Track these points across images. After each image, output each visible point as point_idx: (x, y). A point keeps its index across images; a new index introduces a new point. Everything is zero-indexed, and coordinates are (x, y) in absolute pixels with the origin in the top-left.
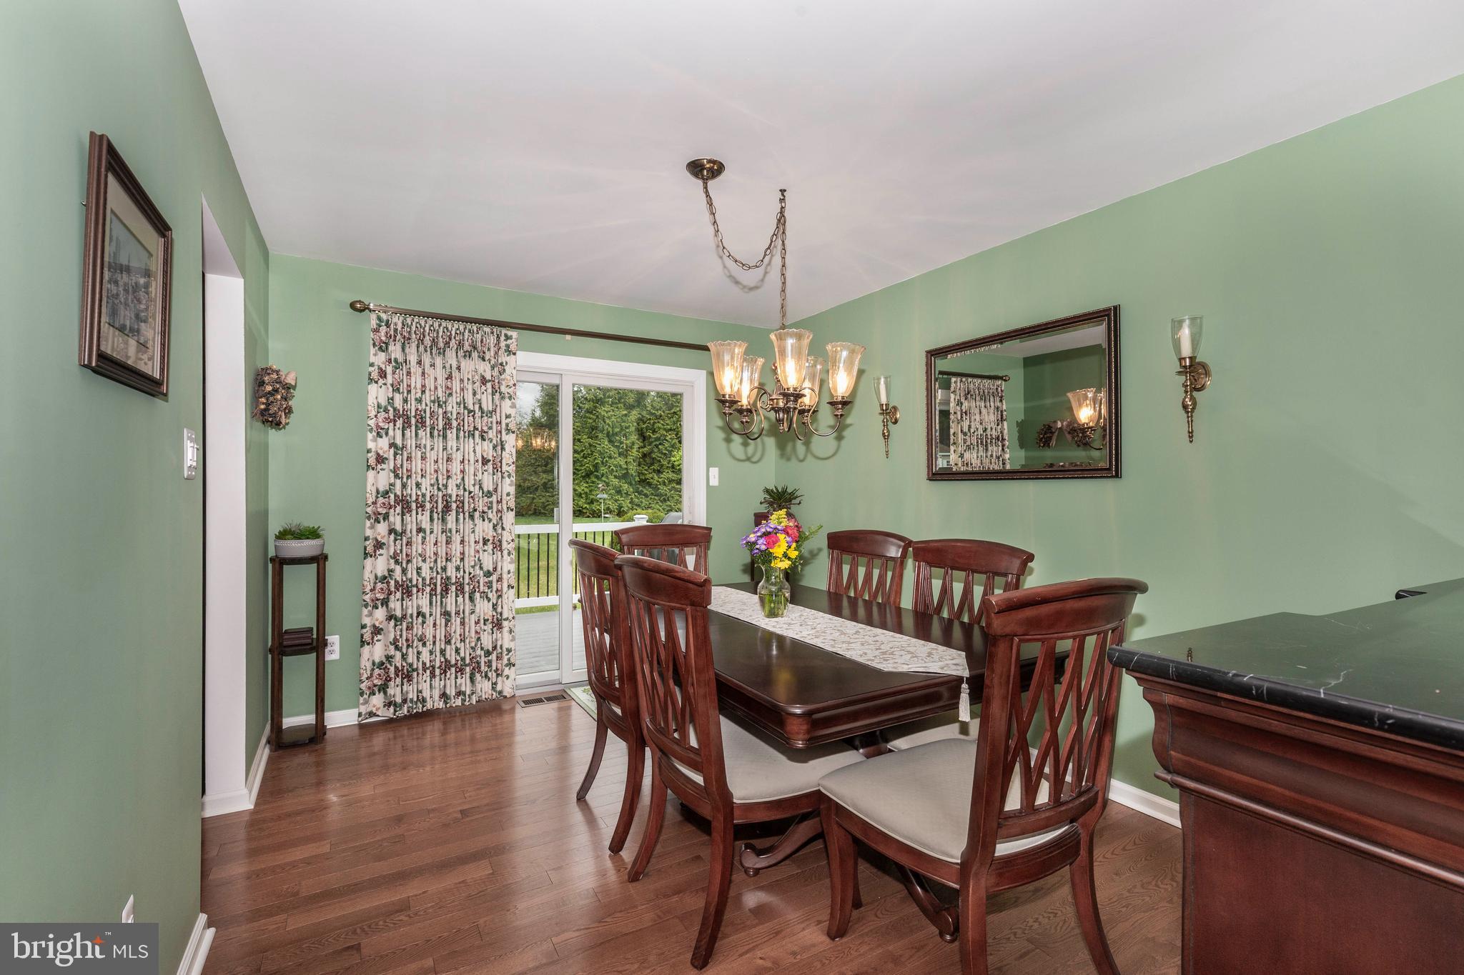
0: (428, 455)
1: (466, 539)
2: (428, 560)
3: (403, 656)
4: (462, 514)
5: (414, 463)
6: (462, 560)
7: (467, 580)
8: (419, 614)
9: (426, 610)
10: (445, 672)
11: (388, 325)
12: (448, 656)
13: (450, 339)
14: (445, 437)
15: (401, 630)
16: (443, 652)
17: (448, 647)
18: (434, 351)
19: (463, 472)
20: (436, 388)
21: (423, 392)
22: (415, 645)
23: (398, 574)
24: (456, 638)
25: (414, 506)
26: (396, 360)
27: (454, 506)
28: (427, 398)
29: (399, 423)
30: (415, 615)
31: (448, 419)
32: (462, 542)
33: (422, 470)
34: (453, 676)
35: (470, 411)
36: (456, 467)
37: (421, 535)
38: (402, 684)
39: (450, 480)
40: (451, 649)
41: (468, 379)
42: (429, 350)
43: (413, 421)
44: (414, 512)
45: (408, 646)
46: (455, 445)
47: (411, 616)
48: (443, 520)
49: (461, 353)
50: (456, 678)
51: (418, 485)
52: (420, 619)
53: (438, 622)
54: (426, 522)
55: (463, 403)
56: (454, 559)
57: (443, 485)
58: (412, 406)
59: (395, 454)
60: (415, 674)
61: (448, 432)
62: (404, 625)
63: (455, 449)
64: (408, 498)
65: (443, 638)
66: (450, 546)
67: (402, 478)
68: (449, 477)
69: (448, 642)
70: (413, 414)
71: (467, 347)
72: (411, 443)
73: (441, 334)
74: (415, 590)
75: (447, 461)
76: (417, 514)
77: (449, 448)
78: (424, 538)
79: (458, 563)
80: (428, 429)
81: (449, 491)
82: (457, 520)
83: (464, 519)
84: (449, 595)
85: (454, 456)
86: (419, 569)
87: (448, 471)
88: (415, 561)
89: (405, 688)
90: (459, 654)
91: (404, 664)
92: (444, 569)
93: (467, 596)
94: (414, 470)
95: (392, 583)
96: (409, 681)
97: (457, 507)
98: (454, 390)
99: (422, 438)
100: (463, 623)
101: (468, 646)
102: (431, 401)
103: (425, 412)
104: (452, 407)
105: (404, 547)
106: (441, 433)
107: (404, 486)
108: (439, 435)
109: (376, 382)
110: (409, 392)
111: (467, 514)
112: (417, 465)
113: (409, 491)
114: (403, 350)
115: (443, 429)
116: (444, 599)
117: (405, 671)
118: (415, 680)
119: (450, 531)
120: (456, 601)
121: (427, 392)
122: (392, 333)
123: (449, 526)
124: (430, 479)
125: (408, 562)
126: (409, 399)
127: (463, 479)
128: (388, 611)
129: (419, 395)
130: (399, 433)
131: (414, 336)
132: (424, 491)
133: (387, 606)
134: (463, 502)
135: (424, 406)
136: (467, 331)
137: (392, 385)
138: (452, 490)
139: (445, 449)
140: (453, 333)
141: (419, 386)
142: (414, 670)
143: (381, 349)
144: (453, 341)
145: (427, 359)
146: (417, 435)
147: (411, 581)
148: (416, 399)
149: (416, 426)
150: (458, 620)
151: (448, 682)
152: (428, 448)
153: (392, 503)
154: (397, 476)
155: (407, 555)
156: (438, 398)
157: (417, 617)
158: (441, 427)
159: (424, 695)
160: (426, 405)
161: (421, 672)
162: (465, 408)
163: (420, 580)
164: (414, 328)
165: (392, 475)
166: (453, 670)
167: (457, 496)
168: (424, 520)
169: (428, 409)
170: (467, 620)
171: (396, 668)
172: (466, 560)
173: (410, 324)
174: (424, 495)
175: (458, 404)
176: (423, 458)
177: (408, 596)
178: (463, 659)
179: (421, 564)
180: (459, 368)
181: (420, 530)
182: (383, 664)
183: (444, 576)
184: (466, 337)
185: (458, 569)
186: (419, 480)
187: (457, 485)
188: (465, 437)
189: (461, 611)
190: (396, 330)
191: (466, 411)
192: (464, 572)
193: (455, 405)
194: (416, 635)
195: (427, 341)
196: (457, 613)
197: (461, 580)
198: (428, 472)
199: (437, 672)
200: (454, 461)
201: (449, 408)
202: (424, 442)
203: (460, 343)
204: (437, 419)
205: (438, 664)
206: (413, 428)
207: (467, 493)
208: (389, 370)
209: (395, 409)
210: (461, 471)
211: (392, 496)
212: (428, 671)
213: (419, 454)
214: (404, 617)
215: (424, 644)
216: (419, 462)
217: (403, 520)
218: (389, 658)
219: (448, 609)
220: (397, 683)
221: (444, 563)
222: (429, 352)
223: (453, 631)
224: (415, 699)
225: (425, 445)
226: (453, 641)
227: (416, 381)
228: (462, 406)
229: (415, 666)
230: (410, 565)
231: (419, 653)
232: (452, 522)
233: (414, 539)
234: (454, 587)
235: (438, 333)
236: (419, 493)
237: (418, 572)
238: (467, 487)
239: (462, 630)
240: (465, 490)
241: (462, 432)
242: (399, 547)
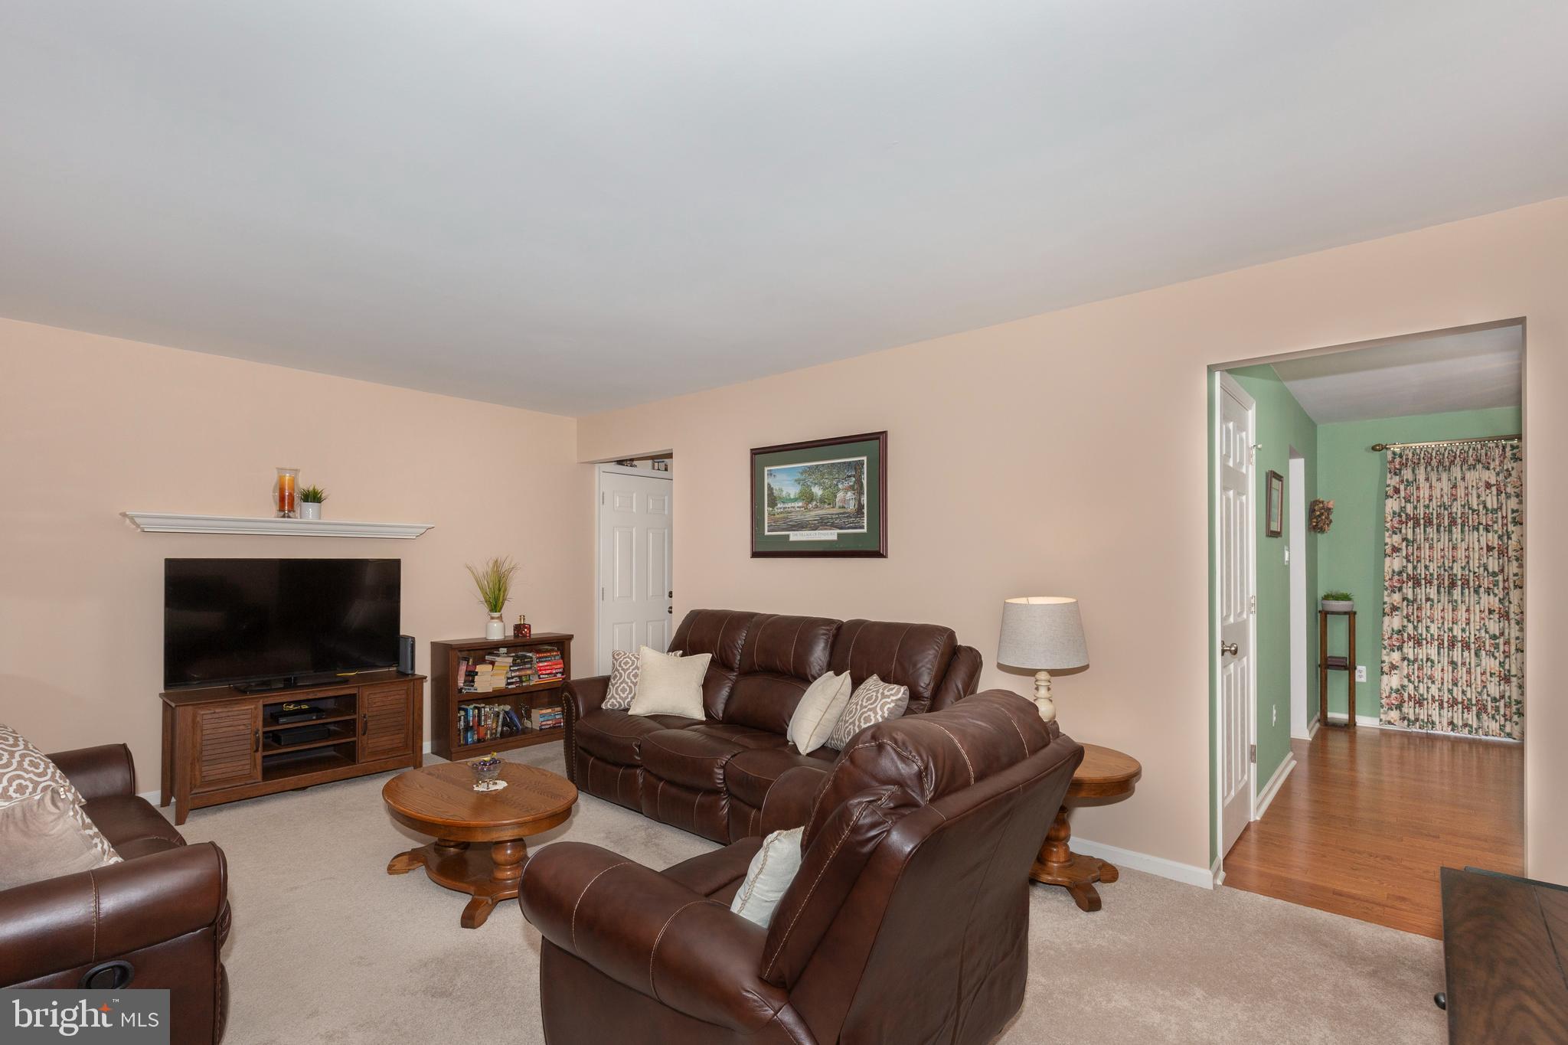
0: (1435, 546)
1: (1472, 608)
2: (1436, 622)
3: (1415, 687)
4: (1467, 590)
5: (1423, 551)
6: (1468, 624)
7: (1472, 640)
8: (1428, 659)
9: (1434, 657)
10: (1452, 706)
11: (1401, 456)
12: (1455, 695)
13: (1455, 458)
14: (1450, 531)
15: (1413, 669)
16: (1450, 691)
17: (1455, 688)
18: (1440, 468)
19: (1468, 557)
20: (1442, 496)
21: (1430, 500)
22: (1425, 681)
23: (1410, 628)
24: (1462, 682)
25: (1423, 582)
26: (1407, 481)
27: (1459, 583)
28: (1434, 504)
29: (1410, 524)
30: (1425, 660)
31: (1453, 518)
32: (1468, 610)
33: (1429, 556)
34: (1460, 710)
35: (1474, 511)
36: (1461, 554)
37: (1429, 603)
38: (1415, 708)
39: (1455, 564)
40: (1458, 690)
41: (1473, 486)
42: (1435, 469)
43: (1422, 522)
44: (1423, 587)
45: (1419, 681)
46: (1459, 536)
47: (1422, 660)
48: (1449, 593)
49: (1465, 467)
50: (1463, 713)
51: (1426, 567)
52: (1429, 664)
53: (1446, 668)
54: (1434, 594)
55: (1467, 505)
56: (1460, 623)
57: (1449, 567)
58: (1421, 511)
59: (1407, 546)
60: (1425, 702)
61: (1454, 528)
62: (1416, 665)
63: (1459, 541)
64: (1418, 576)
65: (1450, 681)
66: (1456, 613)
67: (1413, 562)
68: (1454, 561)
69: (1455, 684)
70: (1422, 516)
71: (1471, 461)
72: (1420, 537)
73: (1446, 455)
74: (1424, 642)
75: (1453, 549)
76: (1426, 587)
77: (1454, 539)
78: (1432, 606)
79: (1464, 626)
80: (1435, 527)
81: (1455, 571)
82: (1462, 593)
83: (1469, 593)
84: (1455, 650)
85: (1459, 546)
86: (1427, 627)
87: (1453, 557)
88: (1424, 621)
89: (1417, 710)
90: (1465, 695)
91: (1416, 693)
92: (1451, 630)
93: (1473, 652)
94: (1423, 556)
95: (1406, 635)
96: (1420, 706)
97: (1462, 583)
98: (1459, 497)
99: (1429, 534)
100: (1469, 672)
101: (1474, 690)
102: (1437, 506)
103: (1432, 514)
104: (1457, 508)
105: (1415, 610)
106: (1447, 529)
107: (1415, 568)
108: (1445, 531)
109: (1392, 497)
110: (1418, 501)
111: (1472, 589)
112: (1426, 552)
113: (1419, 572)
114: (1413, 472)
115: (1449, 525)
116: (1451, 652)
117: (1417, 698)
118: (1426, 706)
119: (1456, 601)
120: (1462, 655)
121: (1434, 500)
122: (1404, 461)
123: (1455, 597)
124: (1437, 563)
125: (1418, 621)
126: (1418, 506)
127: (1468, 562)
128: (1402, 654)
129: (1427, 502)
130: (1410, 531)
131: (1422, 461)
132: (1431, 571)
133: (1402, 651)
134: (1468, 581)
135: (1431, 511)
136: (1471, 450)
137: (1404, 498)
138: (1457, 570)
139: (1450, 540)
140: (1458, 453)
141: (1427, 496)
142: (1424, 699)
143: (1395, 474)
144: (1458, 459)
145: (1434, 477)
146: (1425, 531)
147: (1421, 635)
148: (1424, 506)
149: (1425, 525)
150: (1464, 669)
151: (1455, 715)
152: (1435, 540)
153: (1405, 579)
154: (1408, 561)
155: (1417, 617)
156: (1444, 503)
157: (1427, 662)
158: (1446, 524)
159: (1434, 720)
160: (1433, 509)
161: (1430, 701)
162: (1469, 508)
163: (1429, 635)
164: (1422, 455)
165: (1405, 560)
166: (1460, 706)
167: (1462, 575)
168: (1433, 592)
169: (1435, 512)
170: (1473, 670)
171: (1409, 695)
172: (1472, 625)
173: (1419, 453)
174: (1431, 575)
175: (1463, 506)
176: (1431, 548)
177: (1419, 646)
178: (1470, 700)
179: (1429, 624)
180: (1463, 479)
181: (1428, 599)
182: (1399, 690)
183: (1451, 635)
184: (1470, 454)
185: (1463, 630)
186: (1427, 563)
187: (1462, 567)
188: (1469, 531)
189: (1467, 663)
190: (1407, 459)
191: (1470, 512)
192: (1470, 633)
193: (1459, 507)
194: (1426, 675)
195: (1434, 463)
196: (1464, 664)
197: (1467, 639)
198: (1435, 558)
199: (1445, 705)
200: (1459, 549)
201: (1454, 510)
202: (1431, 536)
203: (1464, 459)
204: (1443, 519)
205: (1446, 700)
206: (1422, 527)
207: (1471, 574)
208: (1402, 487)
209: (1407, 514)
210: (1466, 557)
211: (1405, 575)
212: (1437, 703)
213: (1427, 545)
214: (1416, 660)
215: (1433, 682)
216: (1427, 551)
217: (1414, 592)
218: (1403, 687)
219: (1455, 659)
220: (1410, 705)
221: (1451, 625)
222: (1435, 471)
223: (1459, 676)
224: (1426, 720)
225: (1432, 539)
226: (1460, 684)
227: (1424, 492)
228: (1467, 507)
229: (1425, 697)
230: (1420, 624)
231: (1428, 688)
232: (1458, 595)
233: (1424, 606)
234: (1460, 644)
235: (1444, 455)
236: (1427, 573)
237: (1427, 630)
238: (1471, 569)
239: (1468, 678)
240: (1470, 571)
241: (1467, 528)
242: (1411, 611)
